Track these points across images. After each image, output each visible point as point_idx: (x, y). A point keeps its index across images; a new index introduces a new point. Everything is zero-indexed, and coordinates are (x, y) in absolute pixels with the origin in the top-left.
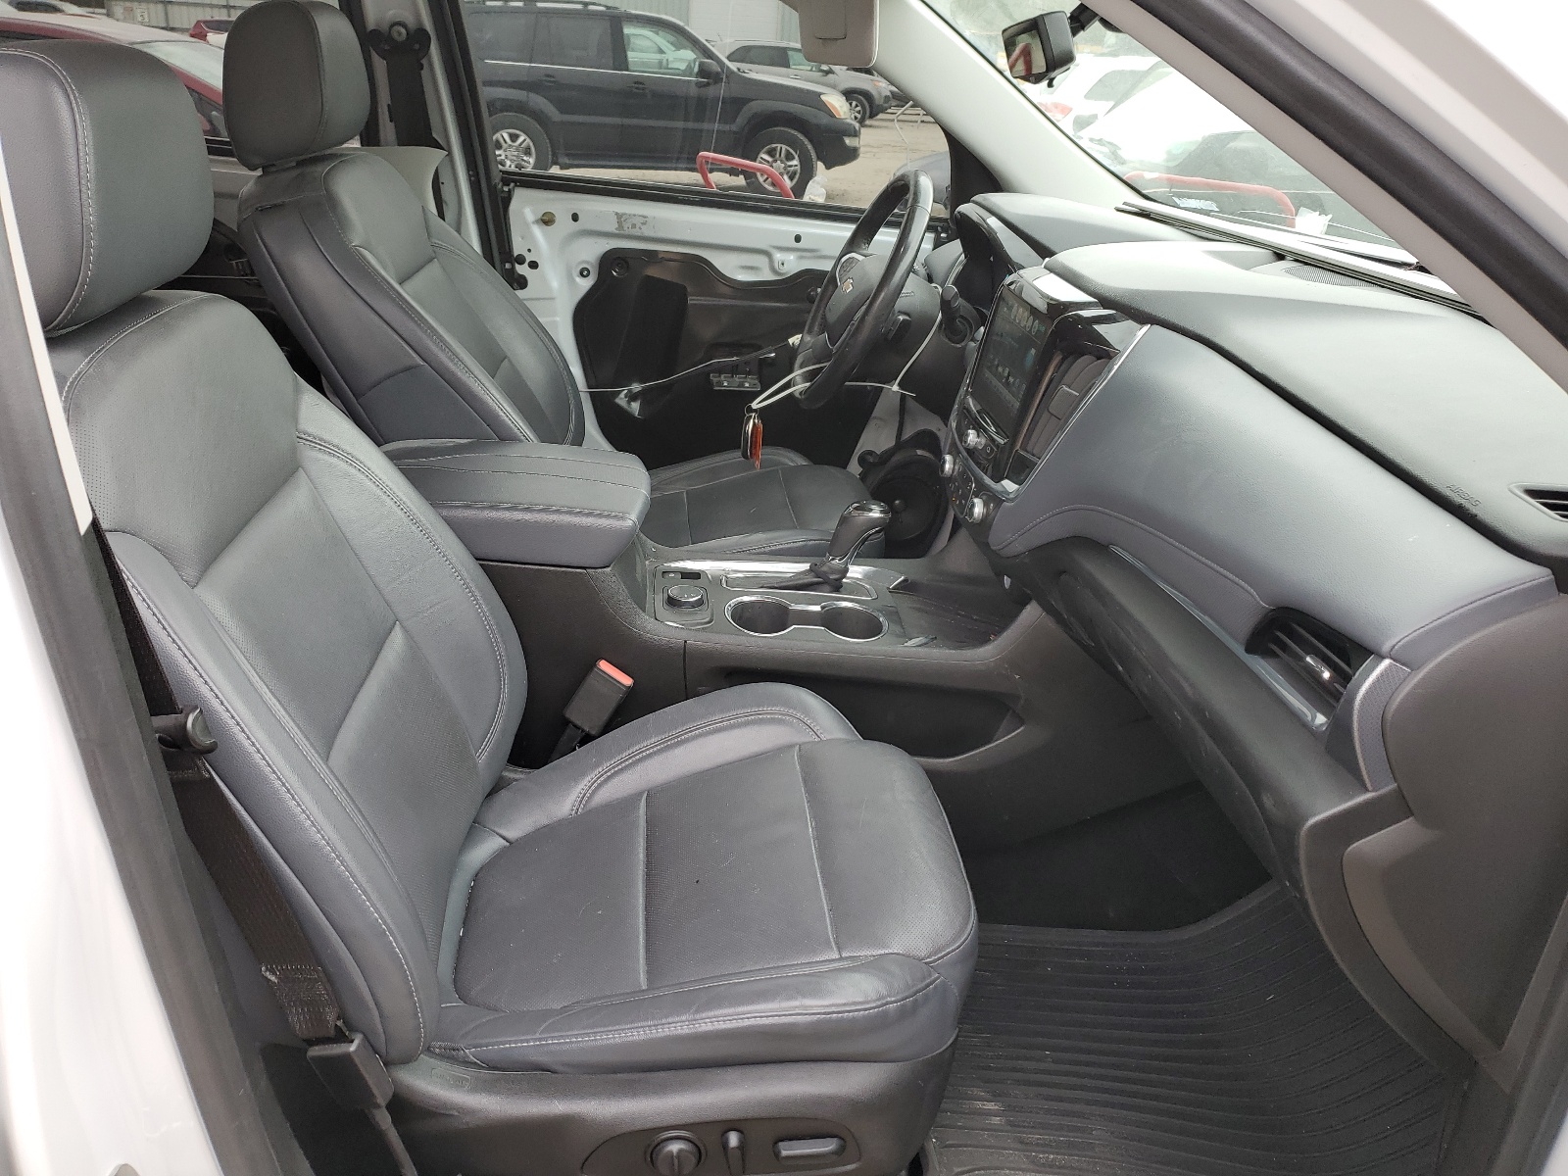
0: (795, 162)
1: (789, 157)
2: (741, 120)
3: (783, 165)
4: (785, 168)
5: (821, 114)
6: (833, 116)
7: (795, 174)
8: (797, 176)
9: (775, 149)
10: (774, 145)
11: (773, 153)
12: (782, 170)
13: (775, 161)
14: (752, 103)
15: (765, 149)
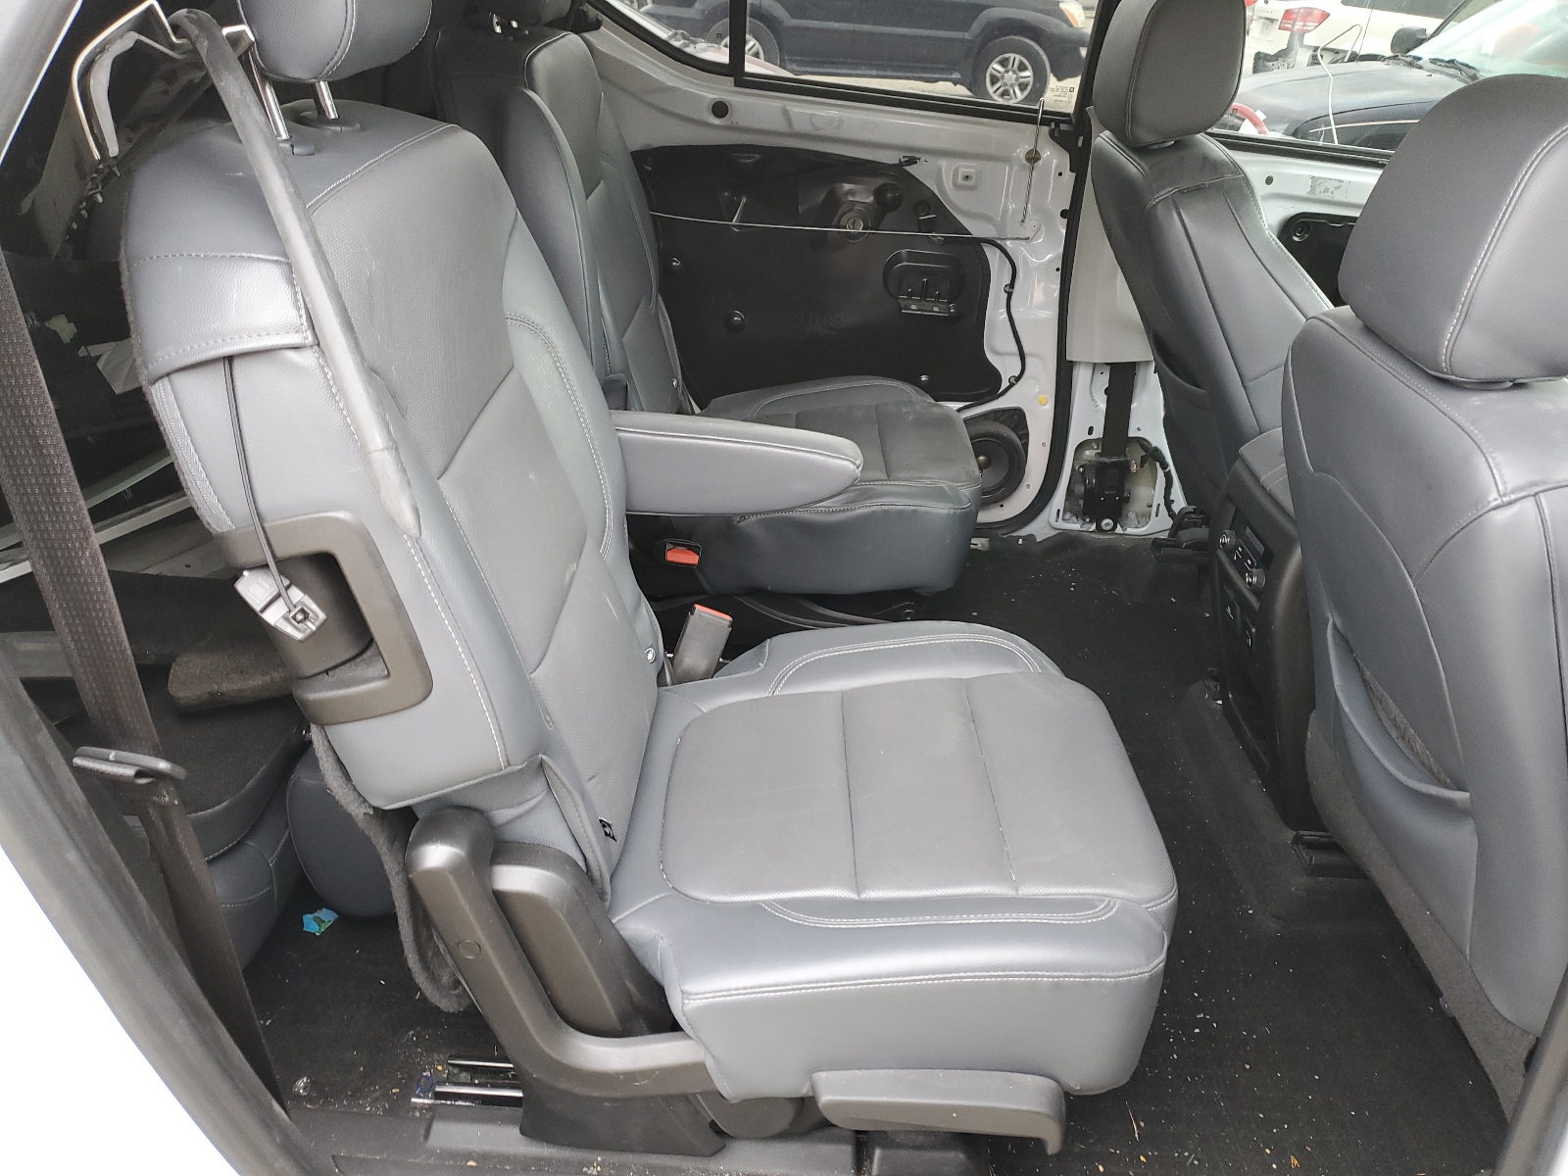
0: (1028, 73)
1: (1022, 67)
2: (977, 26)
3: (1015, 76)
4: (1017, 79)
5: (1056, 21)
6: (1071, 26)
7: (1027, 85)
8: (1029, 88)
9: (1007, 59)
10: (1007, 55)
11: (1005, 64)
12: (1014, 82)
13: (1007, 72)
14: (992, 9)
15: (998, 59)
